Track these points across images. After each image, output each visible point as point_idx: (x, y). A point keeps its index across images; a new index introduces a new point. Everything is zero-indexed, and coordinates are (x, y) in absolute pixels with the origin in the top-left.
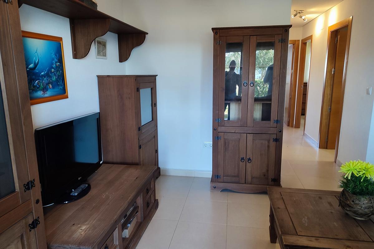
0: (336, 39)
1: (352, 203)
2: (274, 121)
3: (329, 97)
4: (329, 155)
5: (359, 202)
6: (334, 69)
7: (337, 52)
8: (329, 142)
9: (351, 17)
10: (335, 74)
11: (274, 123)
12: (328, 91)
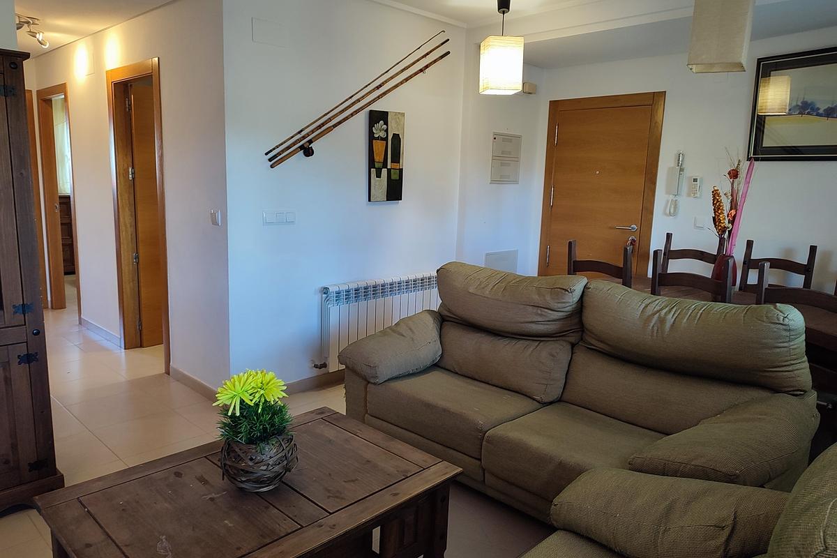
0: (127, 102)
1: (251, 463)
2: (14, 307)
3: (131, 230)
4: (149, 361)
5: (264, 457)
6: (133, 168)
7: (133, 131)
8: (144, 332)
9: (157, 59)
10: (137, 180)
11: (15, 313)
12: (127, 218)
